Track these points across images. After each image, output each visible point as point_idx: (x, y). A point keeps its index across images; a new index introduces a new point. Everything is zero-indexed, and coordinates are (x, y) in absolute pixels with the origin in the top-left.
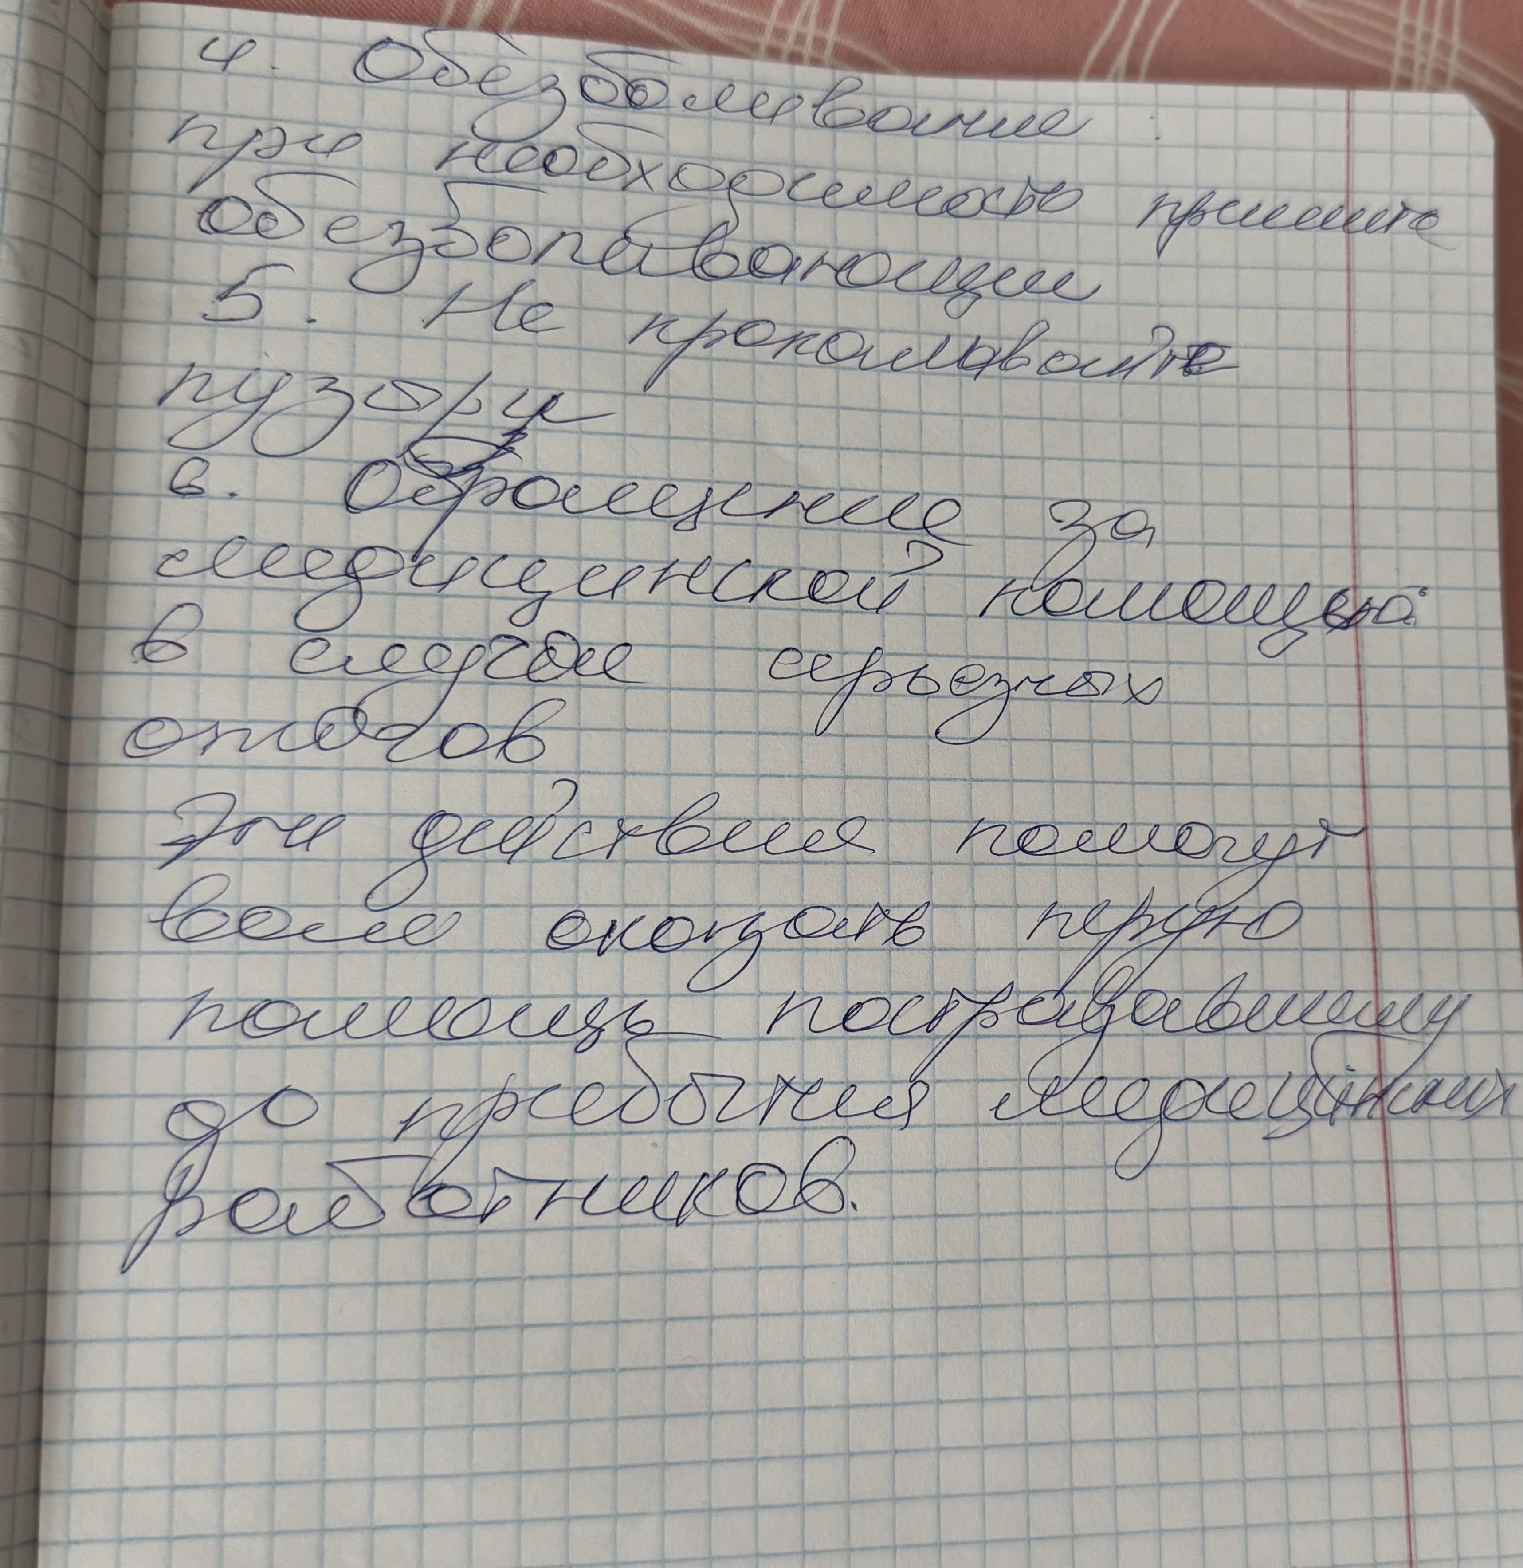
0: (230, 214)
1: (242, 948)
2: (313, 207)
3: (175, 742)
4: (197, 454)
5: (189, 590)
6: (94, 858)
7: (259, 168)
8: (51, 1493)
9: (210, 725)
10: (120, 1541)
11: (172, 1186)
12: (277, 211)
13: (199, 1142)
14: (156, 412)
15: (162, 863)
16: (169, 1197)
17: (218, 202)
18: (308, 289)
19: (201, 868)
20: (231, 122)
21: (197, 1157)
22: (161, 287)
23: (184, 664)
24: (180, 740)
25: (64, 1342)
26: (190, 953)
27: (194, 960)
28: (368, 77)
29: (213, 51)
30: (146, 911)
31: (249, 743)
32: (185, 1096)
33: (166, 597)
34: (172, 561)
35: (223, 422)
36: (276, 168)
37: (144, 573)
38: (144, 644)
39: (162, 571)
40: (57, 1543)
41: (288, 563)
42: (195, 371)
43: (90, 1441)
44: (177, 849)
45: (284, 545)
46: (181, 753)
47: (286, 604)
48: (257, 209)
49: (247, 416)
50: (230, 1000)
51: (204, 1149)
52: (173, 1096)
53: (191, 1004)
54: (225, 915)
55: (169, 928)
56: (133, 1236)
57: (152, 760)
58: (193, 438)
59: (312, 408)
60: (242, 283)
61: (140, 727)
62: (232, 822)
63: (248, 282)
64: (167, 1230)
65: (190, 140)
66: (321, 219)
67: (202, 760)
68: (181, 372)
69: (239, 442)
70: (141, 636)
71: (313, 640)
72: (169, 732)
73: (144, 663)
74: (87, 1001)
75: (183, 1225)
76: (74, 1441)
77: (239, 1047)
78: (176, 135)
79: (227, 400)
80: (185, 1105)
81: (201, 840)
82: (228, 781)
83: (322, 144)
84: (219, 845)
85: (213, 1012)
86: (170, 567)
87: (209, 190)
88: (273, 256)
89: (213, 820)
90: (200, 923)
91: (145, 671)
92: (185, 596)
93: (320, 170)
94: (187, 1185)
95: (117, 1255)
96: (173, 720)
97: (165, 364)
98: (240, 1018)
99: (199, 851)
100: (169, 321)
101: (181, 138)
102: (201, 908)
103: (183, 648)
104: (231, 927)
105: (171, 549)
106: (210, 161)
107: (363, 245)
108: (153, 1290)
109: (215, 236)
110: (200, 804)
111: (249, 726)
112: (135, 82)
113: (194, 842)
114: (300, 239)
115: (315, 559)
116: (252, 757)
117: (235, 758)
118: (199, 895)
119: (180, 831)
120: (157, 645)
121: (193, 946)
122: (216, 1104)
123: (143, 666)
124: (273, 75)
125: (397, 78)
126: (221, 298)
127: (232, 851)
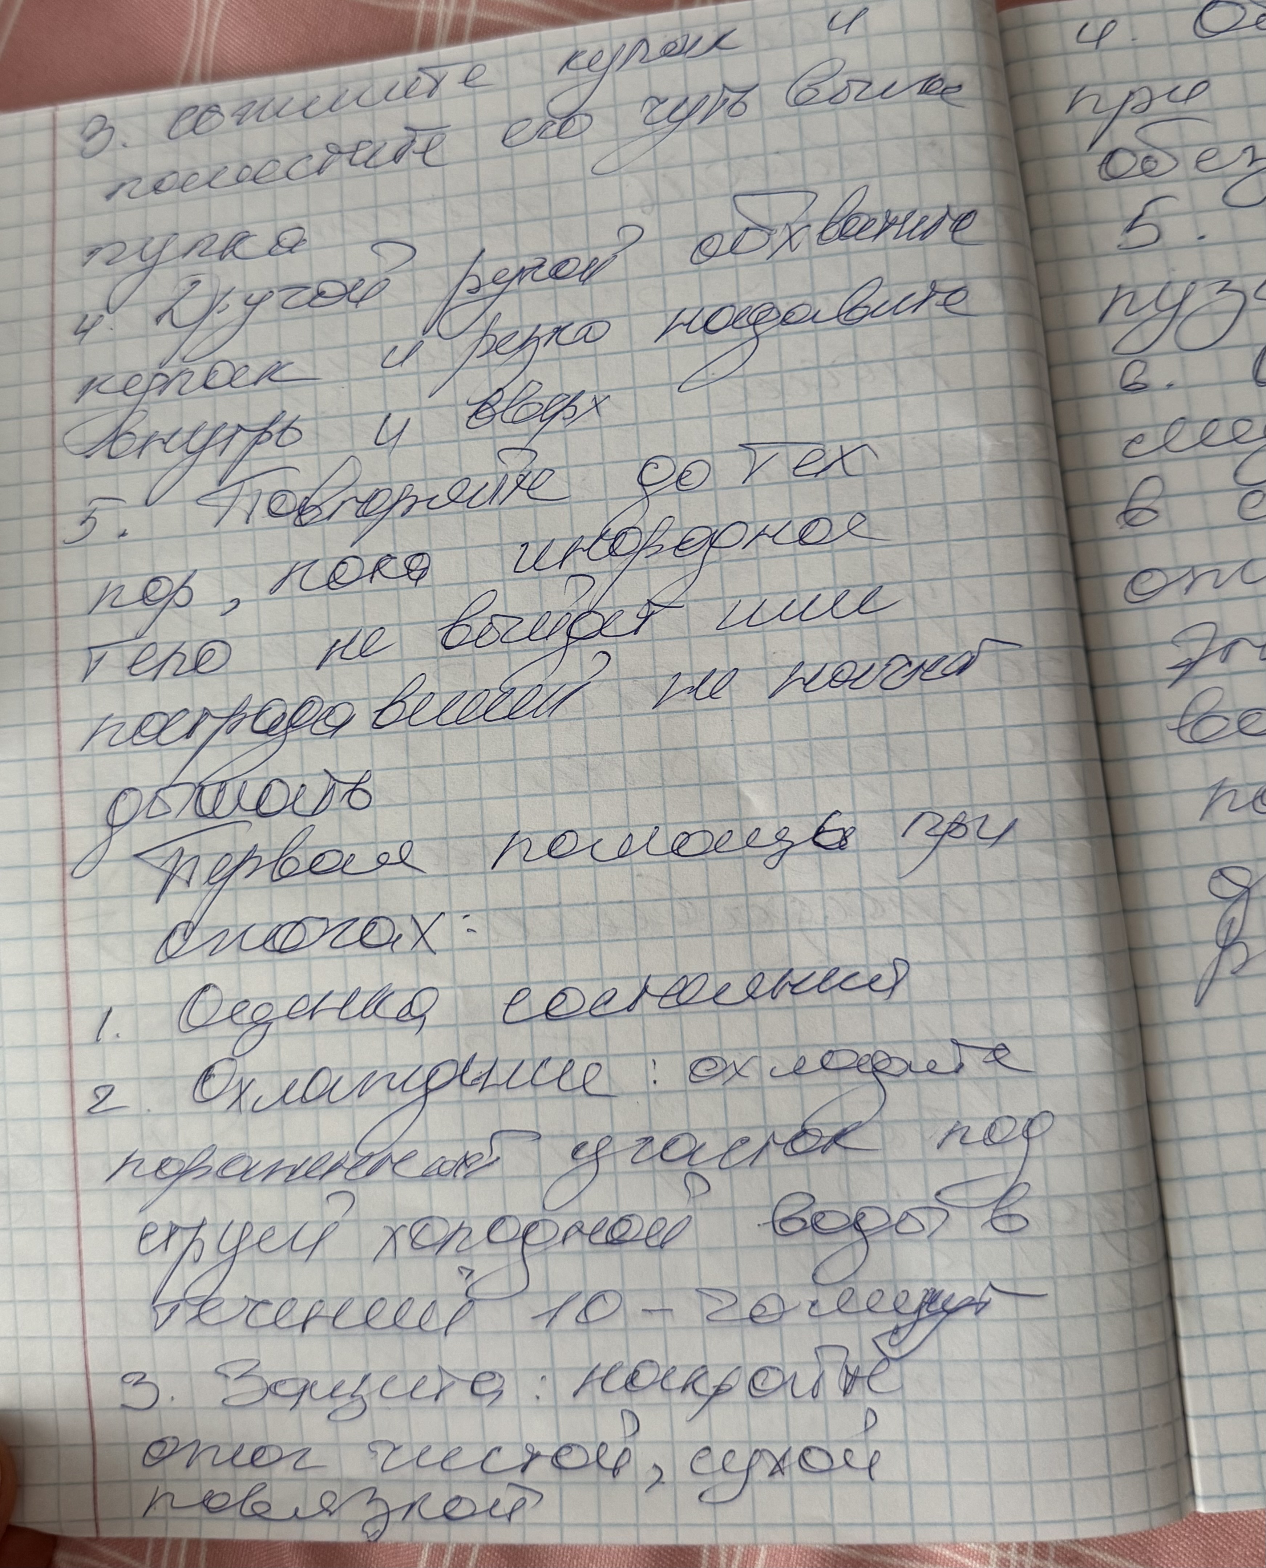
0: (1123, 162)
1: (1245, 744)
2: (1184, 146)
3: (1164, 587)
4: (1135, 357)
5: (1151, 466)
6: (1119, 685)
7: (1138, 122)
8: (1171, 1180)
9: (1187, 570)
10: (1228, 1214)
11: (1222, 936)
12: (1157, 154)
13: (1236, 900)
14: (1099, 329)
15: (1170, 683)
16: (1221, 944)
17: (1112, 154)
18: (1195, 212)
19: (1202, 685)
20: (1112, 89)
21: (1237, 911)
22: (1084, 228)
23: (1160, 524)
24: (1167, 585)
25: (1162, 1063)
26: (1206, 751)
27: (1210, 756)
28: (1206, 34)
29: (1088, 34)
30: (1165, 721)
31: (1221, 580)
32: (1219, 864)
33: (1137, 474)
34: (1134, 444)
35: (1154, 328)
36: (1150, 119)
37: (1115, 456)
38: (1125, 513)
39: (1128, 453)
40: (1181, 1218)
41: (1222, 434)
42: (1123, 292)
43: (1193, 1138)
44: (1179, 672)
45: (1216, 420)
46: (1171, 595)
47: (1227, 466)
48: (1142, 155)
49: (1168, 321)
50: (1242, 785)
51: (1242, 905)
52: (1213, 864)
53: (1212, 792)
54: (1226, 719)
55: (1186, 733)
56: (1200, 978)
57: (1149, 603)
58: (1133, 344)
59: (1217, 307)
60: (1141, 216)
61: (1135, 578)
62: (1219, 645)
63: (1146, 215)
64: (1225, 970)
65: (1084, 107)
66: (1193, 154)
67: (1188, 598)
68: (1112, 294)
69: (1167, 343)
70: (1122, 507)
71: (1252, 493)
72: (1158, 580)
73: (1128, 528)
74: (1134, 796)
75: (1236, 965)
76: (1181, 1139)
77: (1255, 822)
78: (1071, 107)
79: (1151, 311)
80: (1221, 872)
81: (1196, 662)
82: (1210, 613)
83: (1182, 93)
84: (1212, 664)
85: (1230, 797)
86: (1135, 449)
87: (1104, 145)
88: (1161, 190)
89: (1204, 645)
90: (1211, 727)
91: (1131, 533)
92: (1151, 470)
93: (1183, 115)
94: (1234, 933)
95: (1190, 993)
96: (1159, 570)
97: (1099, 290)
98: (1251, 799)
99: (1198, 670)
100: (1095, 256)
101: (1076, 107)
102: (1208, 715)
103: (1155, 512)
104: (1234, 728)
105: (1133, 434)
106: (1099, 122)
107: (1228, 170)
108: (1222, 1018)
109: (1114, 181)
110: (1193, 634)
111: (1218, 567)
112: (1031, 70)
113: (1192, 664)
114: (1178, 172)
115: (1243, 427)
116: (1225, 592)
117: (1212, 594)
118: (1205, 705)
119: (1181, 658)
120: (1135, 513)
121: (1207, 746)
122: (1244, 868)
123: (1128, 530)
124: (1135, 45)
125: (1227, 30)
126: (1129, 229)
127: (1222, 668)
